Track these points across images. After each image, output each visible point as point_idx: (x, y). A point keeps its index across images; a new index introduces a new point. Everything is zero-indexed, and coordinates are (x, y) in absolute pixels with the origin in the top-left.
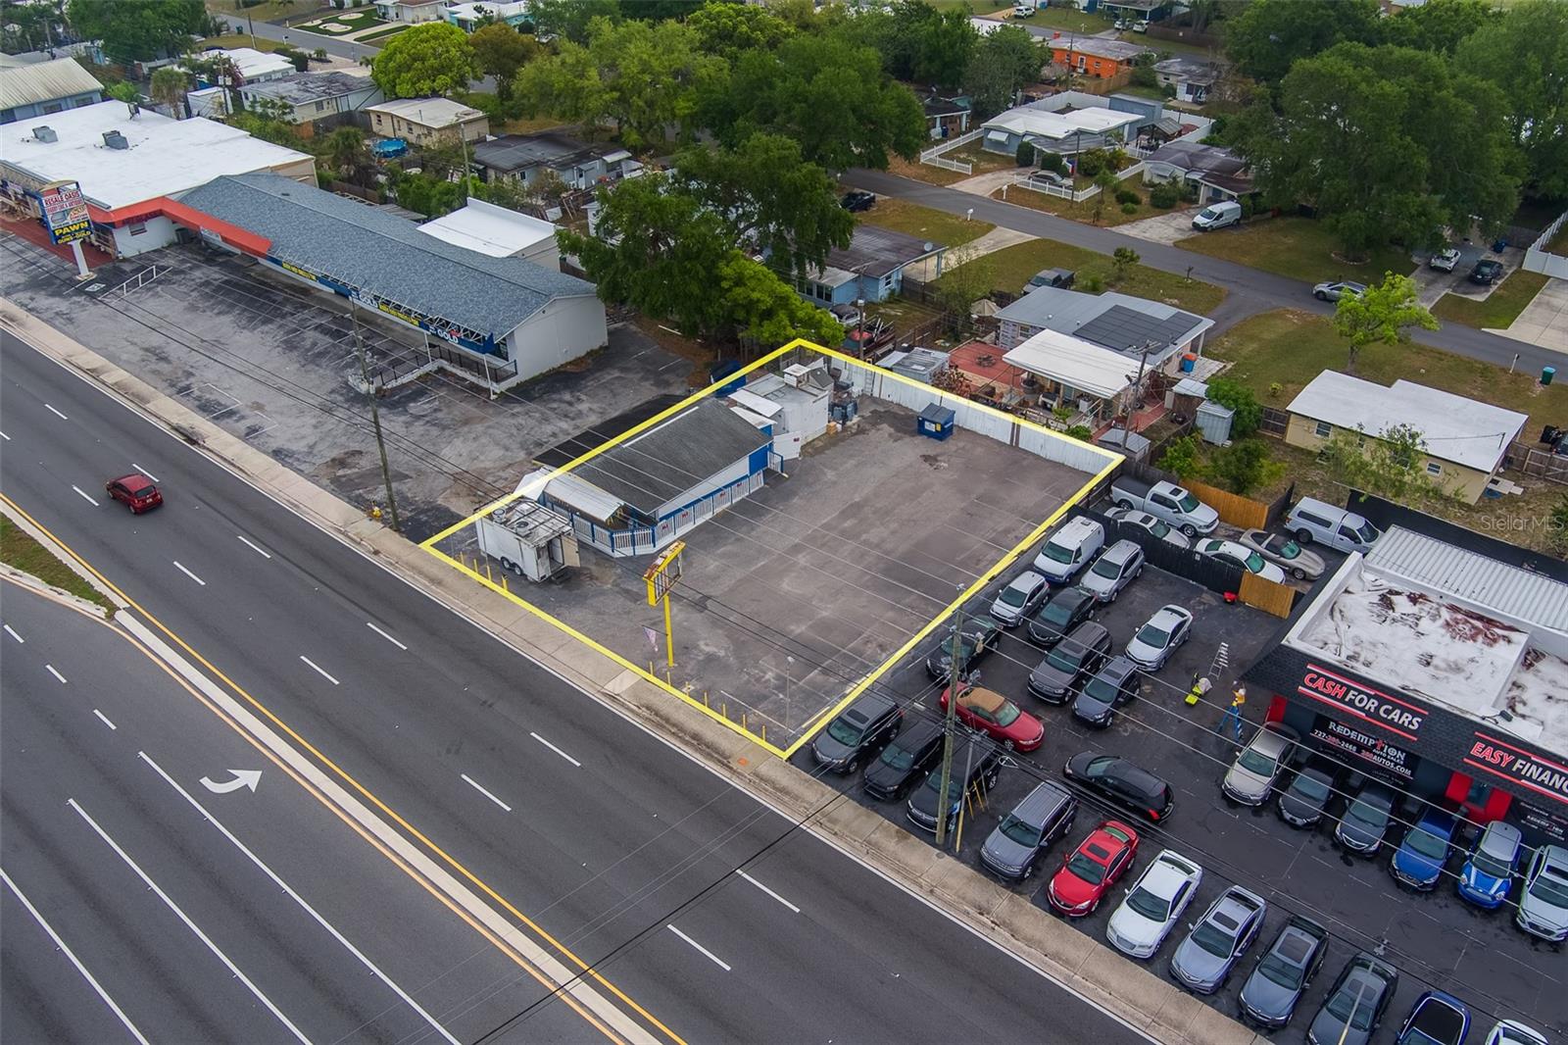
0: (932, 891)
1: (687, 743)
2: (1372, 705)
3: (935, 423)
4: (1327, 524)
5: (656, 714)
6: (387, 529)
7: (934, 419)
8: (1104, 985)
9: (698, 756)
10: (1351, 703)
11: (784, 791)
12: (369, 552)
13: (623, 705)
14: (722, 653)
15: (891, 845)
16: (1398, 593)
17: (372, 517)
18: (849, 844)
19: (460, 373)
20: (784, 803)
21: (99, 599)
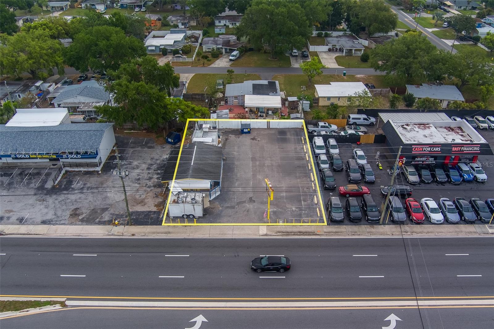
0: (392, 235)
1: (300, 235)
2: (429, 149)
3: (247, 129)
4: (360, 119)
5: (283, 232)
6: (126, 227)
7: (246, 128)
8: (442, 232)
9: (306, 236)
10: (425, 151)
11: (336, 232)
12: (130, 236)
13: (271, 235)
14: (275, 210)
15: (373, 230)
16: (404, 125)
17: (116, 225)
18: (365, 235)
19: (76, 169)
20: (339, 235)
21: (55, 303)
